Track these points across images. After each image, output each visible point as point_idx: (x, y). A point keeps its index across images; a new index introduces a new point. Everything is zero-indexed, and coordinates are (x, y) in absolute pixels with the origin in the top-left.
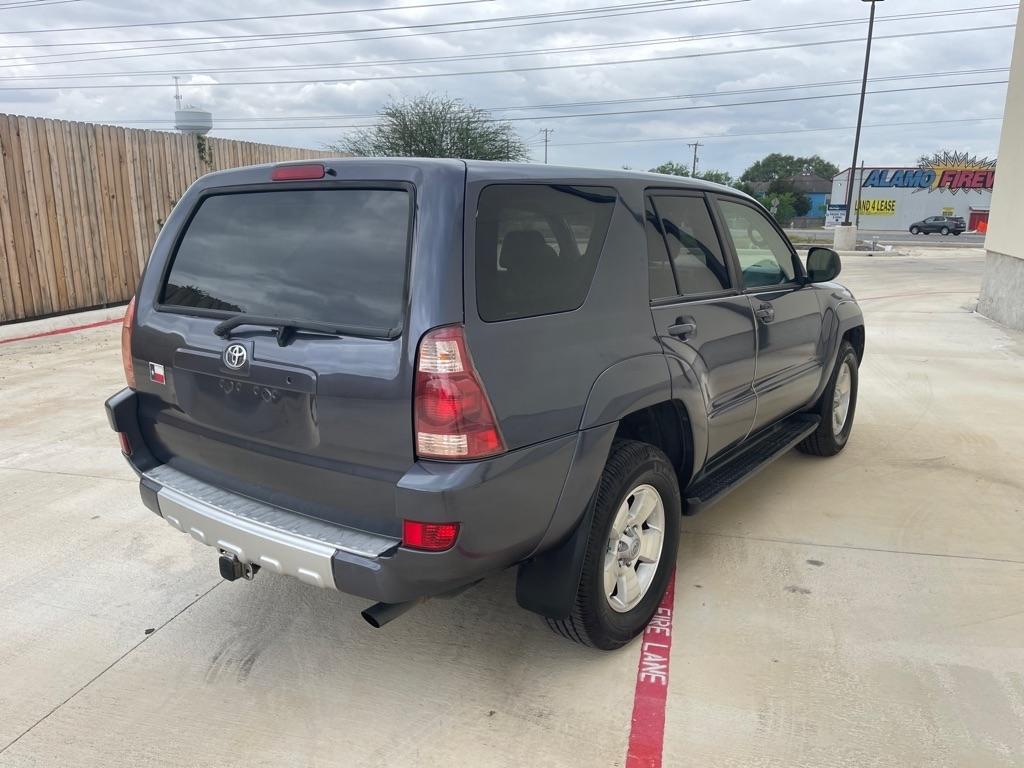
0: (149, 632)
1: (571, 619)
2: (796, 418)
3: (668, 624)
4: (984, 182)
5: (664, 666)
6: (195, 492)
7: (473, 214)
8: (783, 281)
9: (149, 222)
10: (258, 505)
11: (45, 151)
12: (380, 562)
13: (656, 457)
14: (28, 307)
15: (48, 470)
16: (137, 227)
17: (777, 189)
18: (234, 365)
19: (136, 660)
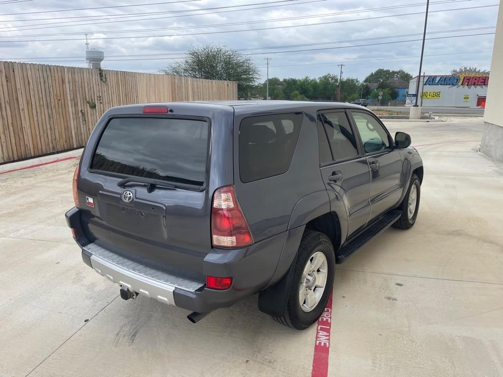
0: (86, 321)
1: (284, 317)
2: (391, 212)
3: (329, 316)
4: (484, 82)
5: (328, 338)
6: (108, 258)
7: (237, 132)
8: (383, 148)
9: (77, 111)
10: (138, 264)
11: (27, 79)
12: (195, 294)
13: (324, 238)
14: (19, 154)
15: (34, 238)
16: (71, 114)
17: (382, 86)
18: (127, 201)
19: (81, 335)
